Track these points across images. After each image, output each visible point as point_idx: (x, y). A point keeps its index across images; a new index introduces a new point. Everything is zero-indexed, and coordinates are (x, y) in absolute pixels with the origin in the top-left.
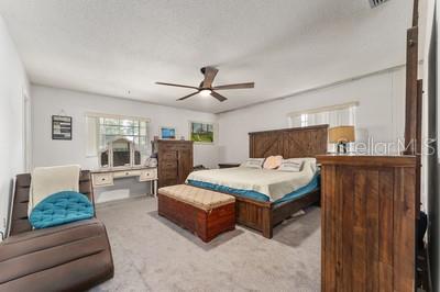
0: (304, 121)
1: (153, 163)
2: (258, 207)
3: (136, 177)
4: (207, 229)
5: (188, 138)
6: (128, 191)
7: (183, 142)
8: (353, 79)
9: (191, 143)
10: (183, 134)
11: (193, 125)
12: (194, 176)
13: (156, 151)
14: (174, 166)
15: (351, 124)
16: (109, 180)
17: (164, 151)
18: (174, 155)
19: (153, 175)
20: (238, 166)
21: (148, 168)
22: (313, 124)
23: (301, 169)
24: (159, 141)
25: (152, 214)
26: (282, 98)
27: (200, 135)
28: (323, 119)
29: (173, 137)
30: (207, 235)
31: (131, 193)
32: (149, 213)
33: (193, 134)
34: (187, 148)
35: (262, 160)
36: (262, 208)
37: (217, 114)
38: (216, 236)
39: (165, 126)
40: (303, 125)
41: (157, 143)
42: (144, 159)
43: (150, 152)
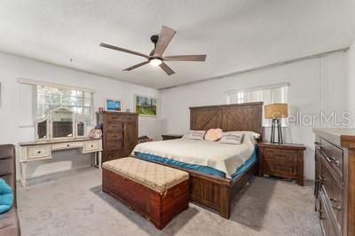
0: (240, 98)
1: (98, 134)
2: (213, 184)
3: (78, 150)
4: (161, 214)
5: (133, 110)
6: (70, 163)
7: (127, 114)
8: (286, 63)
9: (136, 115)
10: (129, 106)
11: (138, 99)
12: (141, 148)
13: (100, 123)
14: (120, 137)
15: (283, 102)
16: (46, 152)
17: (109, 123)
18: (119, 126)
19: (97, 146)
20: (180, 137)
21: (92, 139)
22: (249, 102)
23: (242, 142)
24: (104, 112)
25: (95, 190)
26: (221, 77)
27: (144, 108)
28: (258, 97)
29: (118, 109)
30: (161, 221)
31: (73, 165)
32: (92, 190)
33: (138, 107)
34: (132, 120)
35: (203, 132)
36: (219, 185)
37: (160, 90)
38: (170, 219)
39: (110, 98)
40: (239, 102)
41: (101, 113)
42: (88, 130)
43: (94, 123)
